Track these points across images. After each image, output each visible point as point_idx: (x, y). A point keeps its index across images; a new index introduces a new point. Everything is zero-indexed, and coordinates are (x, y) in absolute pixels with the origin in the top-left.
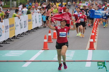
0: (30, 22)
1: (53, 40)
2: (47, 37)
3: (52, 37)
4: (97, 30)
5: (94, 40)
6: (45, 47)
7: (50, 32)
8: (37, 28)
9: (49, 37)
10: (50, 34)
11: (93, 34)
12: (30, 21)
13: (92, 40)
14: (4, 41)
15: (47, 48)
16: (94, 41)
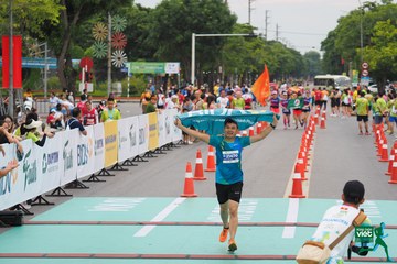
0: (153, 132)
1: (206, 175)
2: (193, 168)
3: (205, 167)
4: (310, 152)
5: (303, 176)
6: (188, 191)
7: (199, 156)
8: (170, 146)
9: (199, 167)
10: (199, 161)
11: (301, 161)
12: (152, 128)
13: (298, 176)
14: (93, 176)
15: (192, 192)
16: (303, 179)
